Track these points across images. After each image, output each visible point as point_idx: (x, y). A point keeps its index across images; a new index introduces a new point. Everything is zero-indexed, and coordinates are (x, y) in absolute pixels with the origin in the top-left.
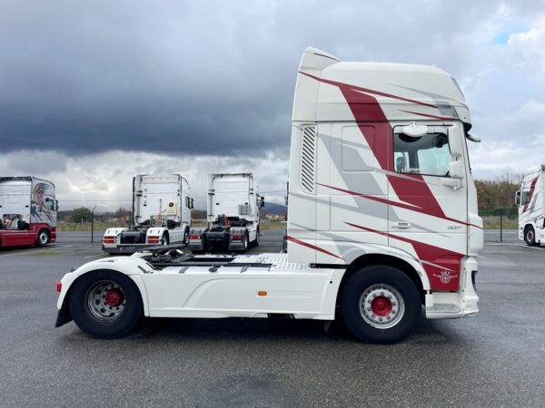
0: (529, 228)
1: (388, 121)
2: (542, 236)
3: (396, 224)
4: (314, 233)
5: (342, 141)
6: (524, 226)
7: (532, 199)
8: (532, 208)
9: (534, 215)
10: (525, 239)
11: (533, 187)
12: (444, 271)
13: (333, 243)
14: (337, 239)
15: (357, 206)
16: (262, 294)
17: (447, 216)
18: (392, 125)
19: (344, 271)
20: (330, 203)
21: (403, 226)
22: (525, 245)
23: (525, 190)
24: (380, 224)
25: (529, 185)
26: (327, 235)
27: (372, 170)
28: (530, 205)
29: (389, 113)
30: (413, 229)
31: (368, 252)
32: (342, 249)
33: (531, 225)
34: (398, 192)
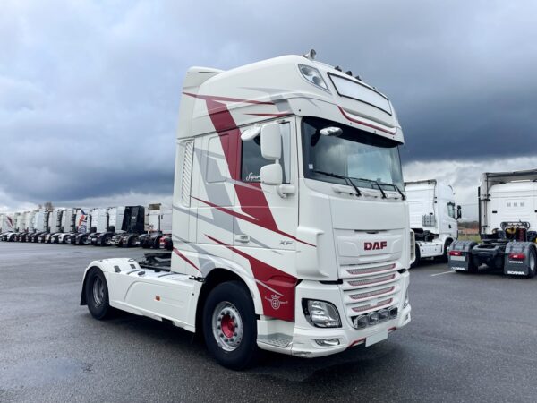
1: (237, 128)
3: (238, 237)
4: (186, 245)
5: (208, 153)
12: (274, 294)
13: (196, 255)
14: (201, 252)
15: (212, 218)
16: (158, 299)
17: (279, 229)
18: (242, 130)
19: (201, 284)
20: (197, 216)
21: (244, 241)
24: (227, 237)
26: (195, 247)
27: (226, 180)
29: (238, 119)
30: (251, 243)
31: (217, 267)
32: (201, 261)
34: (242, 203)
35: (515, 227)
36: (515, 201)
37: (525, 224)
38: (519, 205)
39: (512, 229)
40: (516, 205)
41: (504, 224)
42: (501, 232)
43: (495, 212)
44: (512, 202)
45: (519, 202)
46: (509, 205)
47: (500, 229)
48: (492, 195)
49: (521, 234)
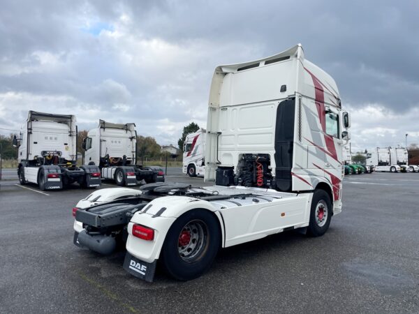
0: (191, 166)
1: (323, 102)
2: (201, 171)
3: (326, 164)
4: (302, 170)
5: (310, 111)
6: (187, 165)
7: (194, 148)
8: (194, 154)
9: (195, 158)
10: (188, 172)
11: (195, 141)
12: (337, 190)
13: (308, 177)
14: (310, 174)
15: (316, 153)
16: (283, 215)
18: (325, 105)
19: (312, 194)
20: (308, 151)
22: (188, 176)
23: (189, 143)
24: (322, 164)
25: (193, 139)
26: (307, 171)
27: (320, 131)
28: (192, 152)
30: (330, 167)
32: (312, 179)
33: (193, 164)
34: (327, 146)
35: (52, 155)
36: (51, 136)
37: (59, 153)
38: (53, 139)
39: (49, 156)
40: (51, 138)
41: (44, 153)
42: (41, 159)
43: (36, 143)
44: (49, 136)
45: (54, 137)
46: (46, 138)
47: (40, 156)
48: (33, 129)
49: (56, 160)
